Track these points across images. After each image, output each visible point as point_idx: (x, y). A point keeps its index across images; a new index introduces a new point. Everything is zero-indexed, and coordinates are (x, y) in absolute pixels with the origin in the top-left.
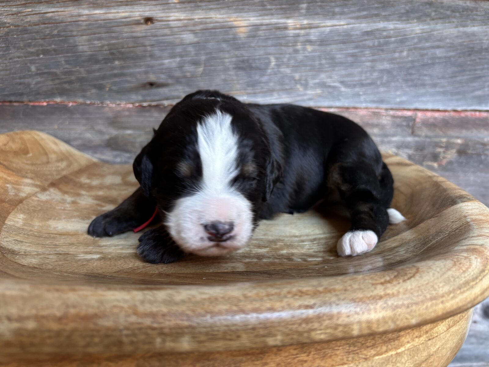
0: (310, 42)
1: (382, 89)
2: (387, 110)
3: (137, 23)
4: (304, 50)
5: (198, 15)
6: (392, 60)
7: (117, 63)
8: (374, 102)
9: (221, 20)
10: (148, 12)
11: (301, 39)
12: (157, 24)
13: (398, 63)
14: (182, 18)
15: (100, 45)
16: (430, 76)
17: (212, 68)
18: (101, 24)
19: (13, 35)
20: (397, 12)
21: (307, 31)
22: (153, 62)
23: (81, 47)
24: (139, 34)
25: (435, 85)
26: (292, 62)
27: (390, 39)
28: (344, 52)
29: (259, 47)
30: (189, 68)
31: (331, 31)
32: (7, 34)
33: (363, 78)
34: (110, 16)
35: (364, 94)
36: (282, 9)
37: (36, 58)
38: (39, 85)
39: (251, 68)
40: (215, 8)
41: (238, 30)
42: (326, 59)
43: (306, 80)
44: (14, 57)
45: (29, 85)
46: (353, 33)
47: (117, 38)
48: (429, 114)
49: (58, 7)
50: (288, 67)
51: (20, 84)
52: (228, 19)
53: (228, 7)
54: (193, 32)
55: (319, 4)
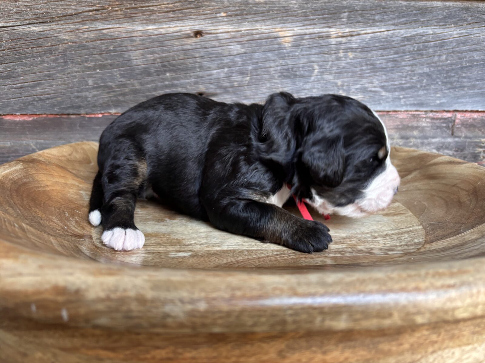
0: (352, 49)
1: (421, 92)
2: (426, 112)
3: (188, 37)
4: (346, 57)
5: (245, 27)
6: (430, 64)
7: (168, 74)
8: (414, 105)
9: (267, 31)
10: (198, 26)
11: (343, 46)
12: (207, 37)
13: (438, 66)
14: (230, 30)
15: (152, 58)
16: (469, 78)
17: (258, 77)
18: (154, 39)
19: (71, 51)
20: (434, 18)
21: (349, 38)
22: (202, 73)
23: (135, 61)
24: (189, 47)
25: (473, 87)
26: (335, 69)
27: (429, 43)
28: (385, 57)
29: (303, 55)
30: (236, 78)
31: (372, 38)
32: (65, 50)
33: (403, 82)
34: (163, 31)
35: (404, 98)
36: (324, 18)
37: (94, 72)
38: (96, 98)
39: (296, 76)
40: (261, 20)
41: (283, 40)
42: (367, 65)
43: (348, 86)
44: (72, 72)
45: (86, 98)
46: (393, 39)
47: (169, 52)
48: (468, 115)
49: (113, 24)
50: (331, 74)
51: (78, 97)
52: (273, 30)
53: (273, 18)
54: (240, 43)
55: (360, 12)
